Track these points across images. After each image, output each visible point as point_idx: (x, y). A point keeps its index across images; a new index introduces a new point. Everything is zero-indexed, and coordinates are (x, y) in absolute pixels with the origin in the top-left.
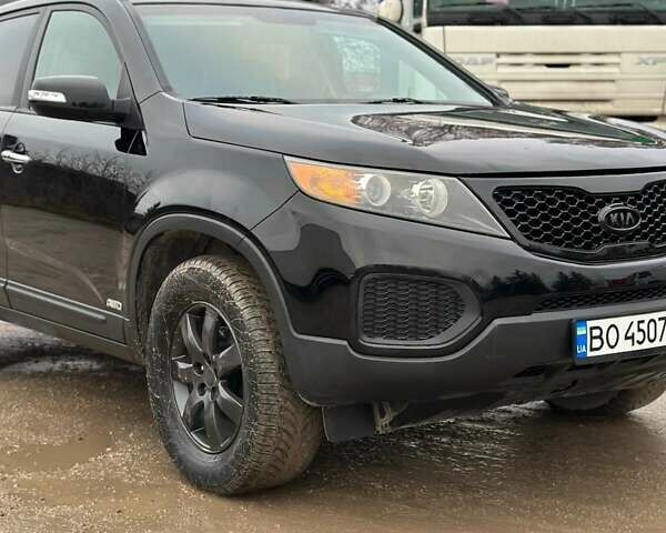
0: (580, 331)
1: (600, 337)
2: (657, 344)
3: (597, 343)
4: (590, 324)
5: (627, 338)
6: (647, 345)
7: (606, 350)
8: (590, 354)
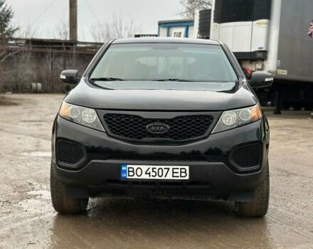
0: (124, 168)
1: (133, 171)
2: (163, 178)
3: (131, 174)
4: (128, 166)
5: (146, 173)
6: (157, 177)
7: (135, 177)
8: (128, 177)
